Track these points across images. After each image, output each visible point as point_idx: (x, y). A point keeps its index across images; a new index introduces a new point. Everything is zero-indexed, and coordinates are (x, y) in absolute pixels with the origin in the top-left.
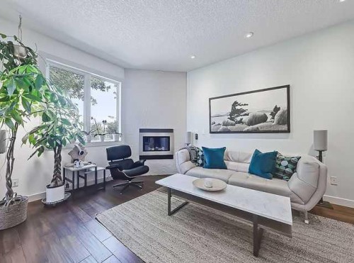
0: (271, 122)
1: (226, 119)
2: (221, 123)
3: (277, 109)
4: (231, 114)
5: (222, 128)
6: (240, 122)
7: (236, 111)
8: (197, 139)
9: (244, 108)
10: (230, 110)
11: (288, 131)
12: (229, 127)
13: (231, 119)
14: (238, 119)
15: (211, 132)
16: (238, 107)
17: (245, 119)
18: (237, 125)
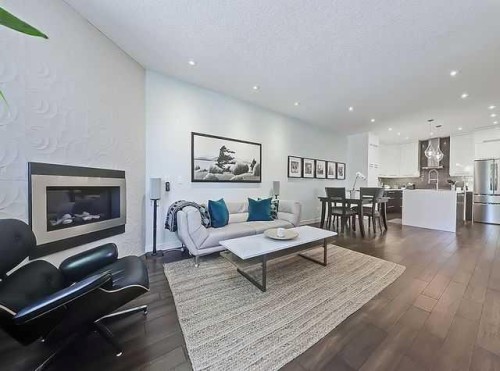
0: (251, 173)
1: (214, 164)
2: (208, 168)
3: (254, 162)
4: (219, 160)
5: (208, 175)
6: (228, 170)
7: (223, 158)
8: (168, 189)
9: (232, 155)
10: (218, 155)
11: (260, 182)
12: (217, 175)
13: (218, 165)
14: (226, 166)
15: (193, 181)
16: (226, 154)
17: (233, 167)
18: (226, 173)
